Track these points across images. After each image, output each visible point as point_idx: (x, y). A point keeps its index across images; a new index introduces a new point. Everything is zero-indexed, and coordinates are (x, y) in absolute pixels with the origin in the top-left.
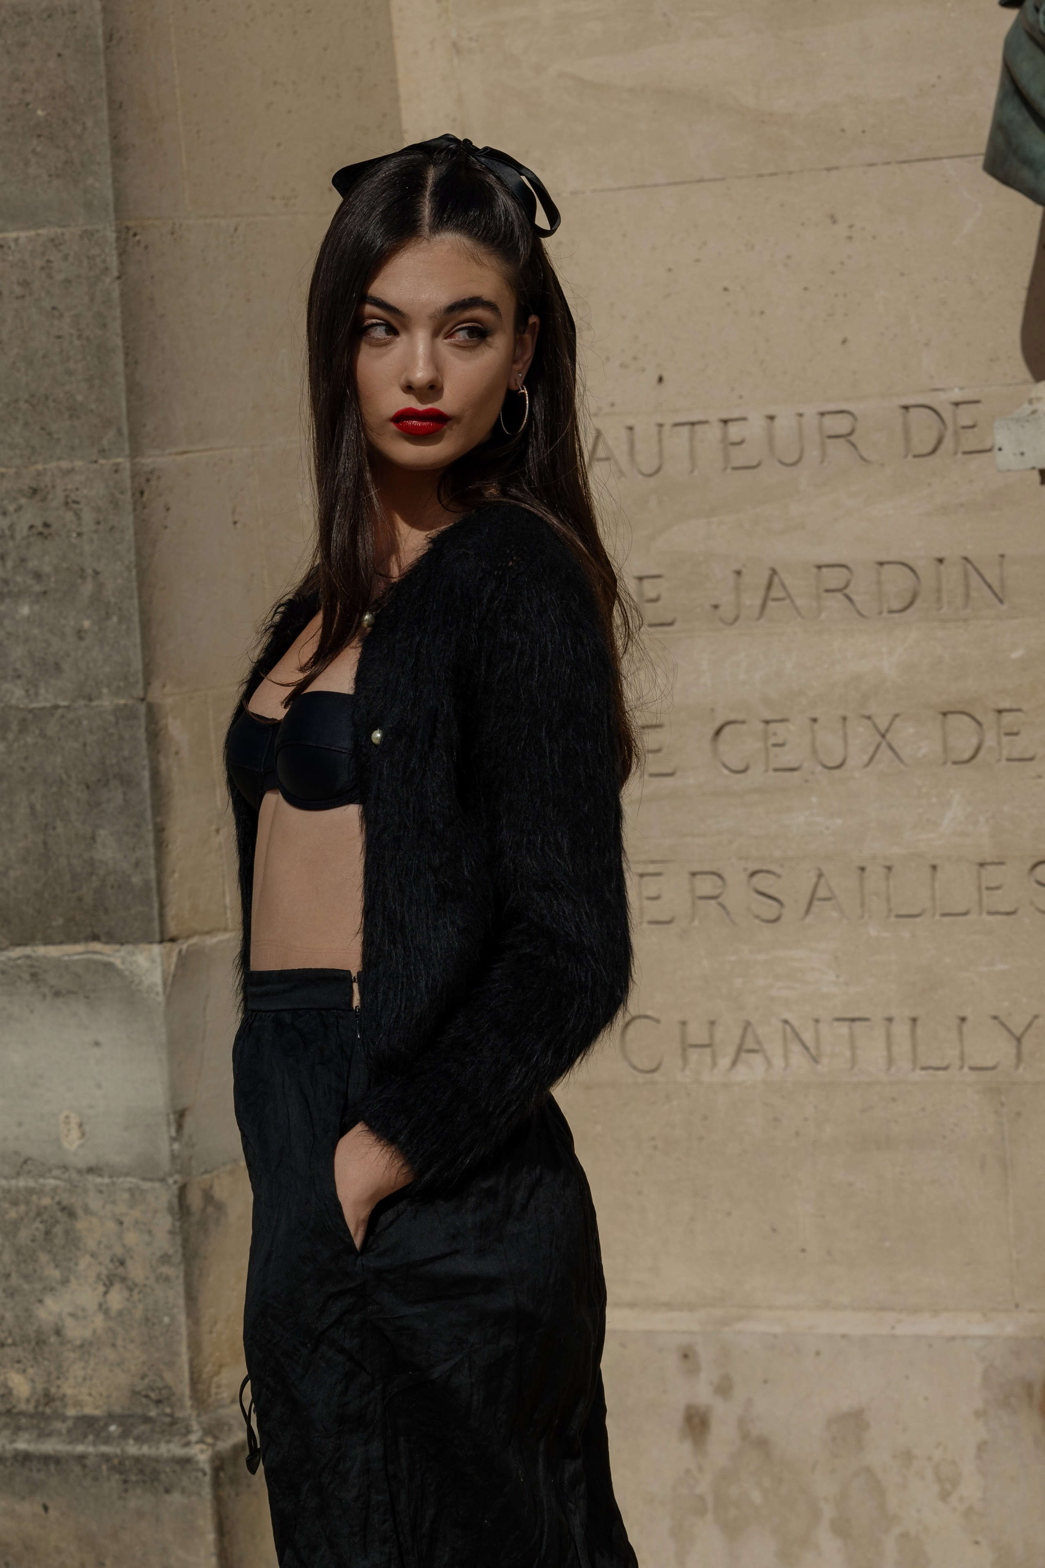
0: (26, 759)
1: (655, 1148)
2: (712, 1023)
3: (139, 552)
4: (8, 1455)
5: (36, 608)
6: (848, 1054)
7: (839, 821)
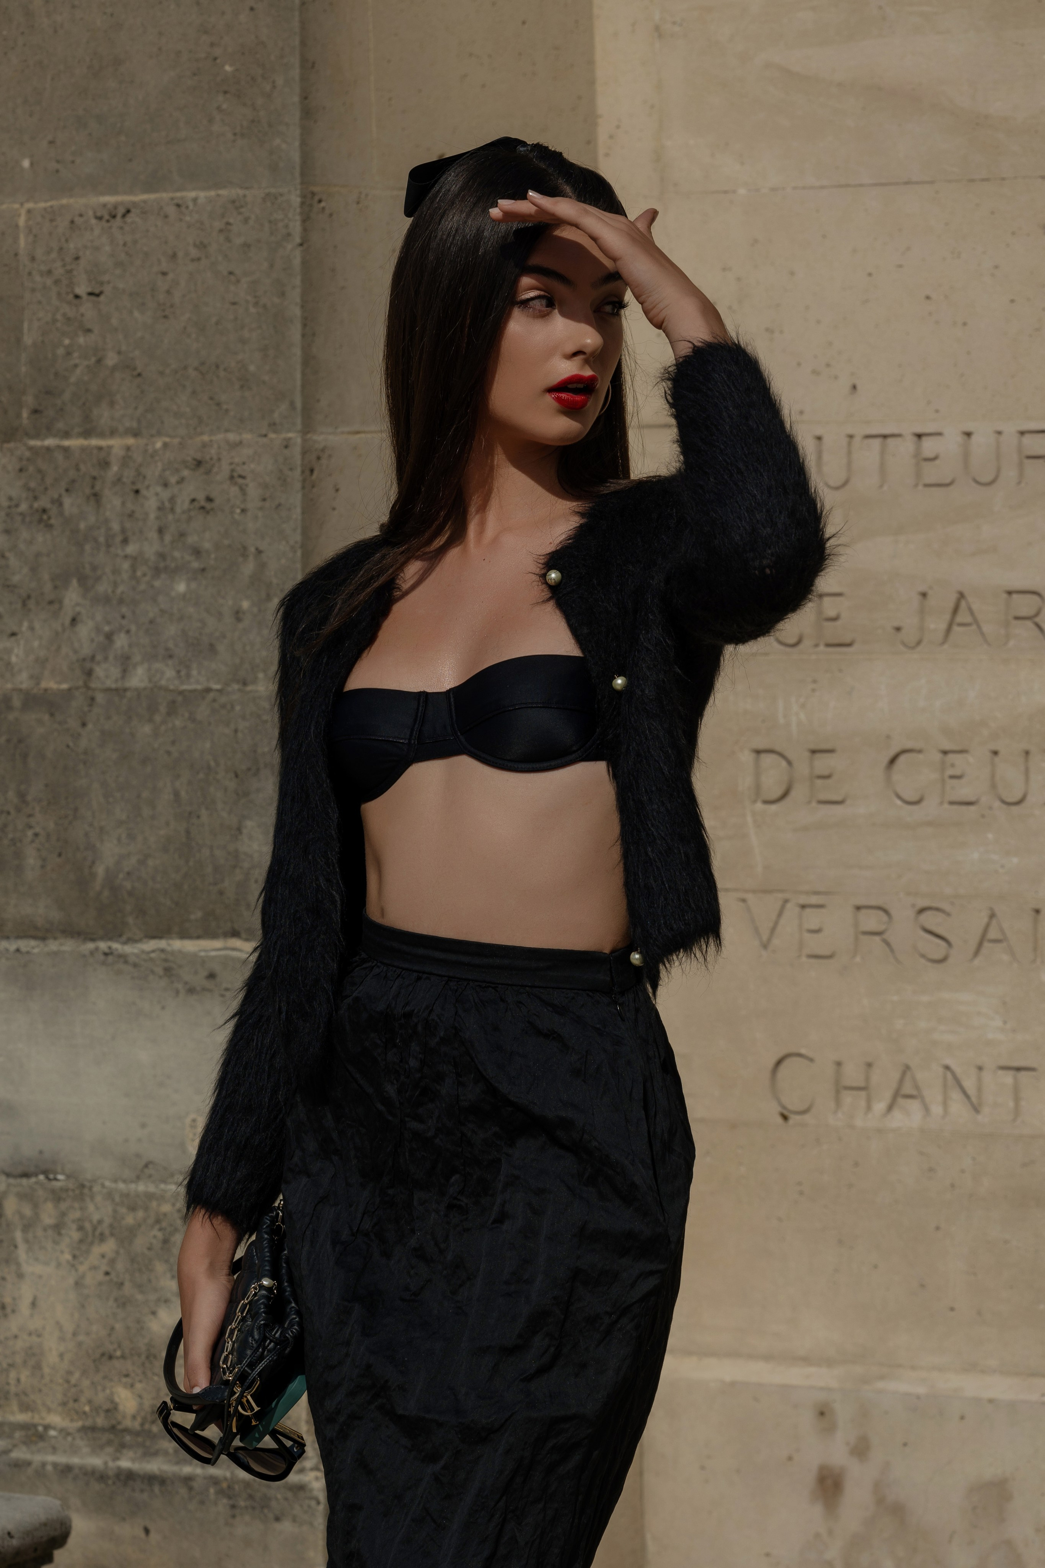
0: (173, 743)
1: (801, 1193)
2: (869, 1065)
3: (305, 532)
4: (111, 1473)
5: (194, 585)
6: (1011, 1104)
7: (1015, 860)
